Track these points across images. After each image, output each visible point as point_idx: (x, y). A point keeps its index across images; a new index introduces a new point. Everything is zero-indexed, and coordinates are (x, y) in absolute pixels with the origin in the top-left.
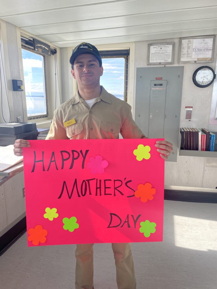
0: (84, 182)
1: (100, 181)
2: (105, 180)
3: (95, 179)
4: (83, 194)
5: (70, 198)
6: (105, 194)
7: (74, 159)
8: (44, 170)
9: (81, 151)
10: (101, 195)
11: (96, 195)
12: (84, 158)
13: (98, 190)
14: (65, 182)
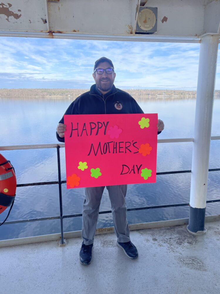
0: (106, 144)
1: (116, 143)
2: (119, 143)
3: (113, 142)
4: (105, 153)
5: (96, 155)
6: (119, 152)
7: (98, 128)
8: (78, 136)
9: (104, 123)
10: (116, 153)
11: (114, 153)
12: (106, 127)
13: (115, 149)
14: (92, 144)
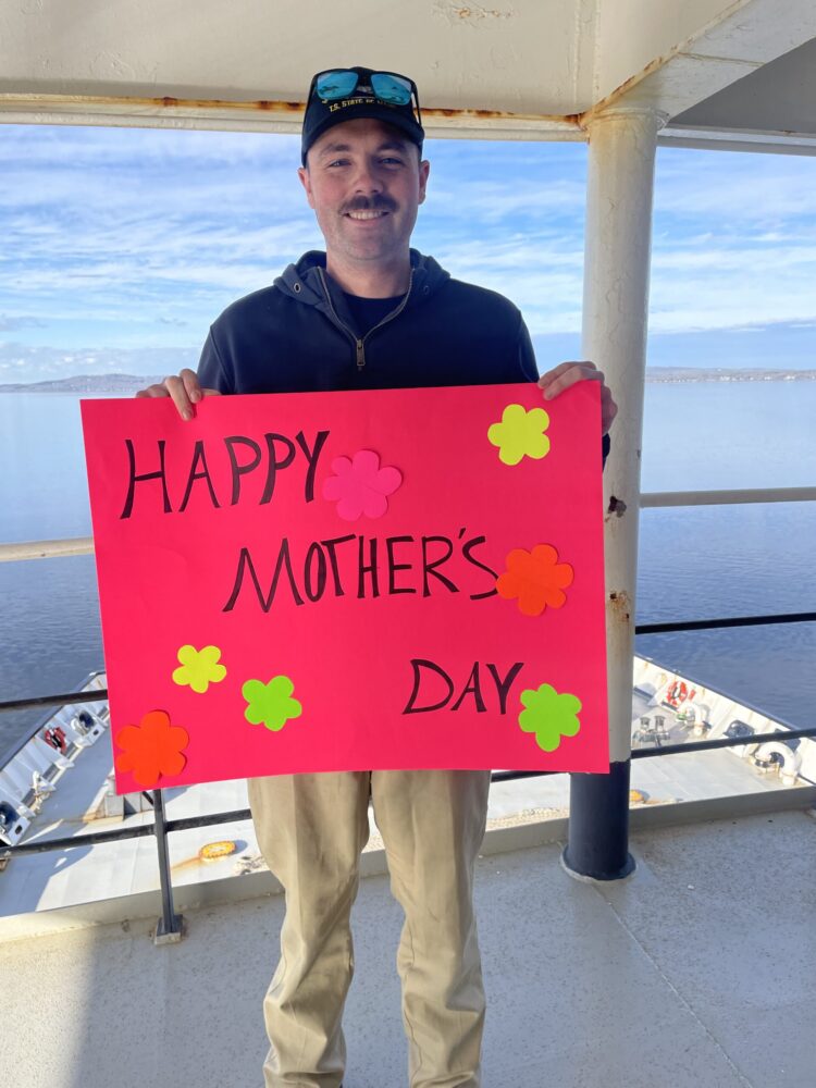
0: (316, 551)
1: (373, 542)
2: (390, 541)
3: (353, 537)
4: (314, 595)
5: (266, 609)
6: (393, 591)
7: (274, 466)
8: (168, 509)
9: (300, 438)
10: (376, 594)
11: (361, 594)
12: (313, 462)
13: (368, 576)
14: (245, 552)
